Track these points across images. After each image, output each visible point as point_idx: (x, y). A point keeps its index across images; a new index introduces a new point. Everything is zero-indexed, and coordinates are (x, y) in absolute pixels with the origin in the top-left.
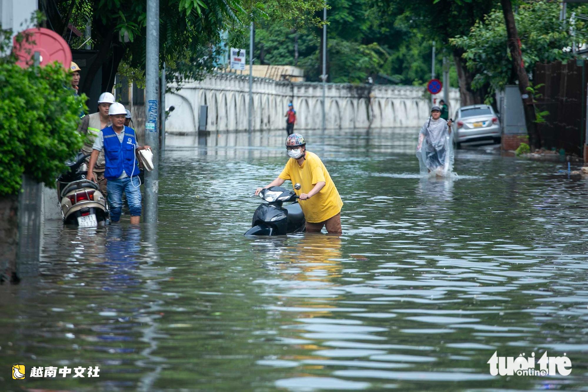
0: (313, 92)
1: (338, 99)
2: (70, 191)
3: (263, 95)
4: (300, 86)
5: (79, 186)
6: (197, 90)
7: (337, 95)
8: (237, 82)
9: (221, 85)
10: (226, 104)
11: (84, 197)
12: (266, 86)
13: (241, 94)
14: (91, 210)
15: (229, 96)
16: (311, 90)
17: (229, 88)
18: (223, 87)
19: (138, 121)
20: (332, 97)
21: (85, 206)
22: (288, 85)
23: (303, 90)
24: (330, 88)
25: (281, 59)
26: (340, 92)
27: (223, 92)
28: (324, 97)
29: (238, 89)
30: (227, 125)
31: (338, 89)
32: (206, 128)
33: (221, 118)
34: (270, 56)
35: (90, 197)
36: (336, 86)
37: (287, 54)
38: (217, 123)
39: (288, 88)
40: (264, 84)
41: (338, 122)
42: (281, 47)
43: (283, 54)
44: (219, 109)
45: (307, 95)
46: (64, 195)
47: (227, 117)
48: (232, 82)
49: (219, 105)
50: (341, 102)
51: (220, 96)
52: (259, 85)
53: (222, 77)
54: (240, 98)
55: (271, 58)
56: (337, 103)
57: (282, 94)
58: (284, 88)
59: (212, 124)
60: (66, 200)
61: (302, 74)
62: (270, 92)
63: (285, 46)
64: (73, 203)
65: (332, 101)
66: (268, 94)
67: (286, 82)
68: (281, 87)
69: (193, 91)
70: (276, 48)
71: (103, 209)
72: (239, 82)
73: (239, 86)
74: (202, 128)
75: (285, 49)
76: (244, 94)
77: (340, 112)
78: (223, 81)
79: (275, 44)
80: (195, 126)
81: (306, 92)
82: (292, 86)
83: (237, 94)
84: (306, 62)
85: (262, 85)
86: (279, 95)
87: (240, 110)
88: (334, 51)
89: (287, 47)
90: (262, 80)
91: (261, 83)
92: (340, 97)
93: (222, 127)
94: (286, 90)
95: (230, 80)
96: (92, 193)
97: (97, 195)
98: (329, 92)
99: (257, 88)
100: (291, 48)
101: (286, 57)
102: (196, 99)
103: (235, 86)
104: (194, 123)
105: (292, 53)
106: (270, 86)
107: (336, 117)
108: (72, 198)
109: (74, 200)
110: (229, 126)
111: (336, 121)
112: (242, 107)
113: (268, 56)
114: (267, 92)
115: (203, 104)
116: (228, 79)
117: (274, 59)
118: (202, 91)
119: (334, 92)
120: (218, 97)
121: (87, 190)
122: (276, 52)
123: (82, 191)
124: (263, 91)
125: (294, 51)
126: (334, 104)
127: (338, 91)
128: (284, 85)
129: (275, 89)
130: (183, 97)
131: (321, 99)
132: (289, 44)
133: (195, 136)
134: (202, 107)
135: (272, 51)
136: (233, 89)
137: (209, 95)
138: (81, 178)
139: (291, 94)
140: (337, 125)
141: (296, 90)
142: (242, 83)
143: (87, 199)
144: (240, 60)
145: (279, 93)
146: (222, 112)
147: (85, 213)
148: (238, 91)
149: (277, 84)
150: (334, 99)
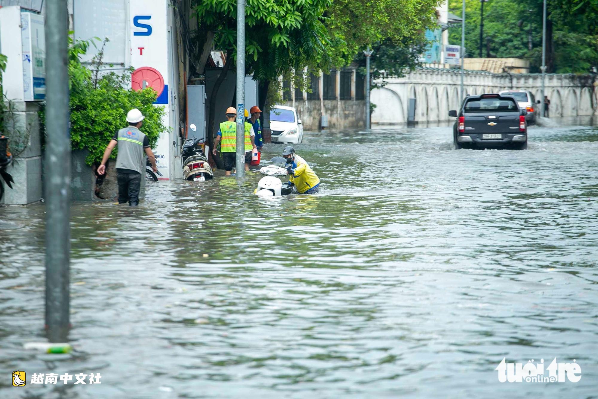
0: (533, 82)
1: (559, 89)
2: (189, 162)
3: (478, 88)
4: (519, 78)
5: (195, 159)
6: (406, 85)
7: (559, 85)
8: (449, 76)
9: (431, 79)
10: (437, 96)
11: (197, 166)
12: (482, 78)
13: (454, 87)
14: (202, 174)
15: (441, 89)
16: (531, 81)
17: (440, 82)
18: (434, 81)
19: (345, 114)
20: (553, 87)
21: (198, 172)
22: (507, 77)
23: (522, 81)
24: (551, 78)
25: (514, 51)
26: (561, 82)
27: (434, 85)
28: (544, 87)
29: (451, 82)
30: (438, 116)
31: (560, 79)
32: (414, 119)
33: (431, 110)
34: (504, 48)
35: (201, 166)
36: (557, 76)
37: (521, 46)
38: (427, 114)
39: (507, 80)
40: (480, 77)
41: (560, 110)
42: (515, 39)
43: (517, 46)
44: (429, 101)
45: (527, 85)
46: (185, 165)
47: (438, 108)
48: (444, 76)
49: (429, 98)
50: (562, 91)
51: (431, 90)
52: (473, 78)
53: (434, 72)
54: (452, 91)
55: (505, 50)
56: (558, 92)
57: (499, 85)
58: (503, 80)
59: (423, 115)
60: (187, 168)
61: (528, 66)
62: (486, 84)
63: (519, 39)
64: (191, 170)
65: (553, 91)
66: (484, 86)
67: (505, 74)
68: (499, 79)
69: (403, 85)
70: (511, 41)
71: (210, 173)
72: (452, 75)
73: (452, 80)
74: (411, 119)
75: (519, 41)
76: (457, 86)
77: (561, 101)
78: (434, 76)
79: (510, 36)
80: (404, 117)
81: (525, 83)
82: (511, 78)
83: (449, 87)
84: (534, 54)
85: (478, 78)
86: (496, 87)
87: (453, 102)
88: (560, 43)
89: (522, 39)
90: (476, 73)
91: (475, 77)
92: (562, 87)
93: (433, 117)
94: (504, 82)
95: (441, 75)
96: (203, 163)
97: (206, 164)
98: (550, 82)
99: (471, 81)
100: (525, 40)
101: (520, 49)
102: (405, 93)
103: (447, 80)
104: (403, 114)
105: (526, 45)
106: (486, 79)
107: (557, 105)
108: (190, 166)
109: (191, 168)
110: (440, 116)
111: (557, 109)
112: (455, 99)
113: (503, 48)
114: (482, 84)
115: (413, 97)
116: (440, 73)
117: (508, 51)
118: (411, 85)
119: (555, 82)
120: (428, 90)
121: (200, 162)
122: (510, 44)
123: (196, 162)
124: (478, 83)
125: (528, 43)
126: (555, 93)
127: (559, 81)
128: (502, 77)
129: (492, 81)
130: (393, 92)
131: (541, 88)
132: (524, 36)
133: (404, 125)
134: (411, 99)
135: (506, 44)
136: (445, 82)
137: (419, 89)
138: (196, 154)
139: (510, 85)
140: (558, 113)
141: (515, 81)
142: (454, 77)
143: (199, 167)
144: (454, 55)
145: (496, 85)
146: (433, 104)
147: (198, 175)
148: (450, 85)
149: (495, 76)
150: (555, 89)
